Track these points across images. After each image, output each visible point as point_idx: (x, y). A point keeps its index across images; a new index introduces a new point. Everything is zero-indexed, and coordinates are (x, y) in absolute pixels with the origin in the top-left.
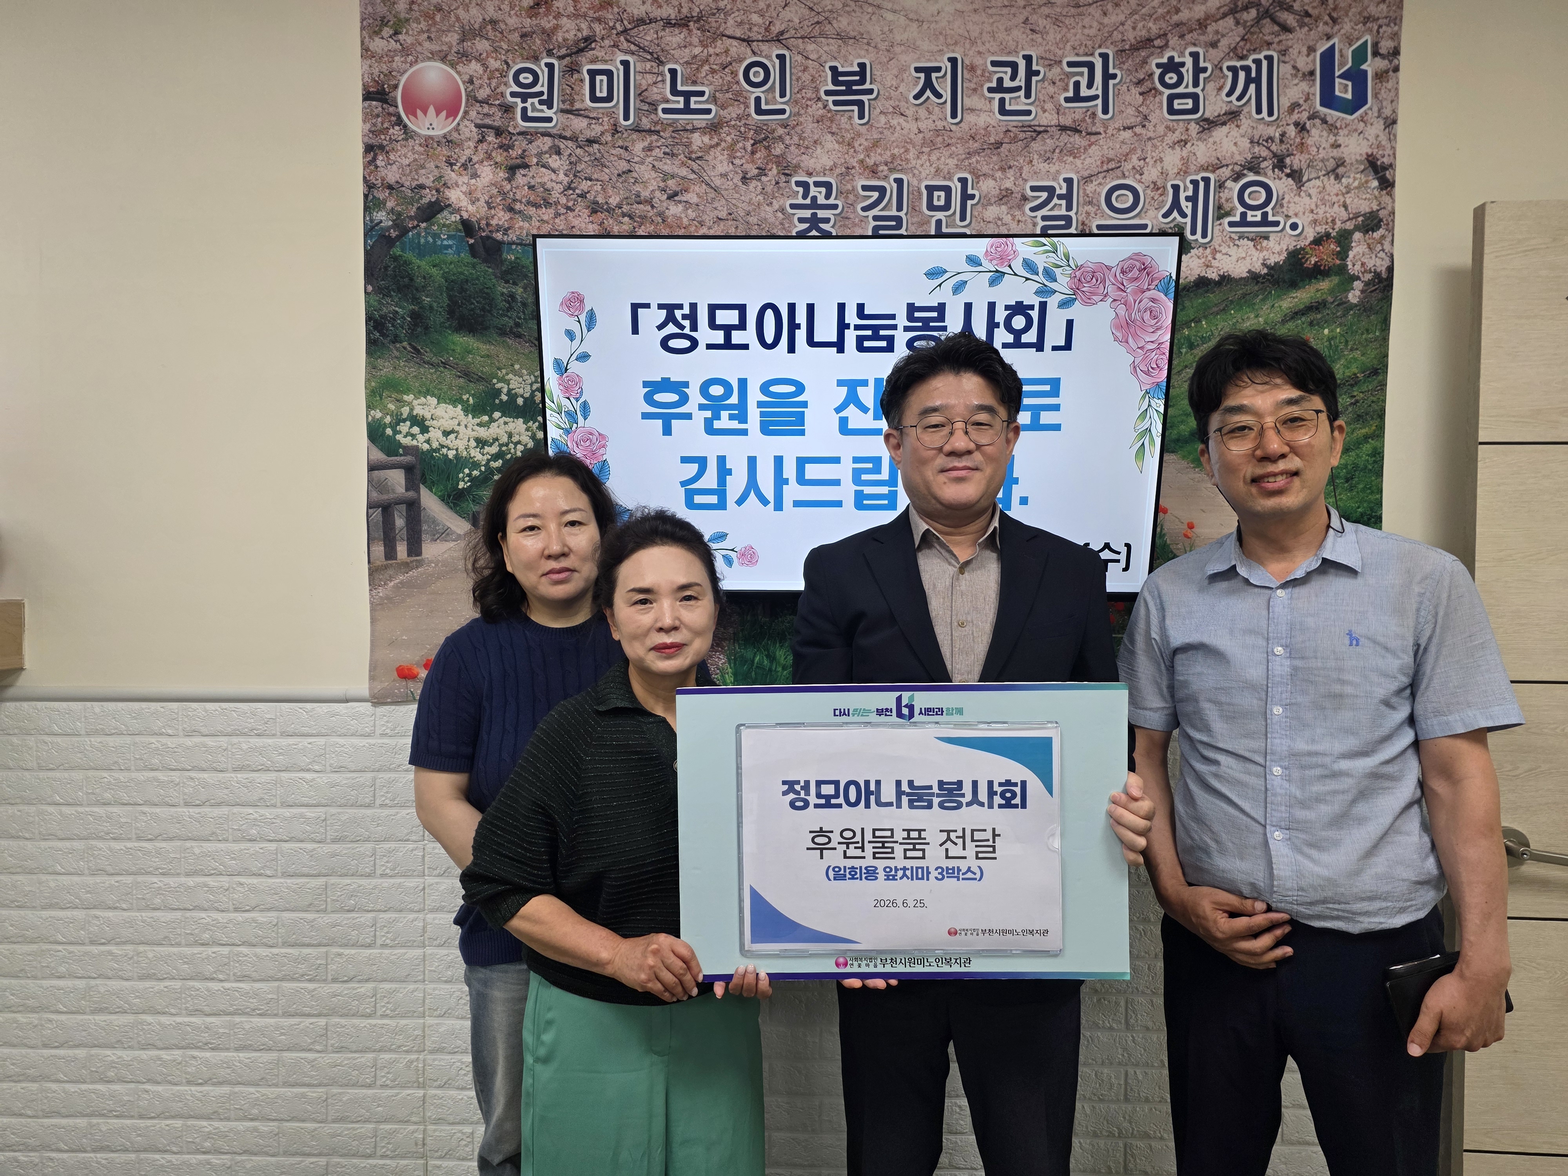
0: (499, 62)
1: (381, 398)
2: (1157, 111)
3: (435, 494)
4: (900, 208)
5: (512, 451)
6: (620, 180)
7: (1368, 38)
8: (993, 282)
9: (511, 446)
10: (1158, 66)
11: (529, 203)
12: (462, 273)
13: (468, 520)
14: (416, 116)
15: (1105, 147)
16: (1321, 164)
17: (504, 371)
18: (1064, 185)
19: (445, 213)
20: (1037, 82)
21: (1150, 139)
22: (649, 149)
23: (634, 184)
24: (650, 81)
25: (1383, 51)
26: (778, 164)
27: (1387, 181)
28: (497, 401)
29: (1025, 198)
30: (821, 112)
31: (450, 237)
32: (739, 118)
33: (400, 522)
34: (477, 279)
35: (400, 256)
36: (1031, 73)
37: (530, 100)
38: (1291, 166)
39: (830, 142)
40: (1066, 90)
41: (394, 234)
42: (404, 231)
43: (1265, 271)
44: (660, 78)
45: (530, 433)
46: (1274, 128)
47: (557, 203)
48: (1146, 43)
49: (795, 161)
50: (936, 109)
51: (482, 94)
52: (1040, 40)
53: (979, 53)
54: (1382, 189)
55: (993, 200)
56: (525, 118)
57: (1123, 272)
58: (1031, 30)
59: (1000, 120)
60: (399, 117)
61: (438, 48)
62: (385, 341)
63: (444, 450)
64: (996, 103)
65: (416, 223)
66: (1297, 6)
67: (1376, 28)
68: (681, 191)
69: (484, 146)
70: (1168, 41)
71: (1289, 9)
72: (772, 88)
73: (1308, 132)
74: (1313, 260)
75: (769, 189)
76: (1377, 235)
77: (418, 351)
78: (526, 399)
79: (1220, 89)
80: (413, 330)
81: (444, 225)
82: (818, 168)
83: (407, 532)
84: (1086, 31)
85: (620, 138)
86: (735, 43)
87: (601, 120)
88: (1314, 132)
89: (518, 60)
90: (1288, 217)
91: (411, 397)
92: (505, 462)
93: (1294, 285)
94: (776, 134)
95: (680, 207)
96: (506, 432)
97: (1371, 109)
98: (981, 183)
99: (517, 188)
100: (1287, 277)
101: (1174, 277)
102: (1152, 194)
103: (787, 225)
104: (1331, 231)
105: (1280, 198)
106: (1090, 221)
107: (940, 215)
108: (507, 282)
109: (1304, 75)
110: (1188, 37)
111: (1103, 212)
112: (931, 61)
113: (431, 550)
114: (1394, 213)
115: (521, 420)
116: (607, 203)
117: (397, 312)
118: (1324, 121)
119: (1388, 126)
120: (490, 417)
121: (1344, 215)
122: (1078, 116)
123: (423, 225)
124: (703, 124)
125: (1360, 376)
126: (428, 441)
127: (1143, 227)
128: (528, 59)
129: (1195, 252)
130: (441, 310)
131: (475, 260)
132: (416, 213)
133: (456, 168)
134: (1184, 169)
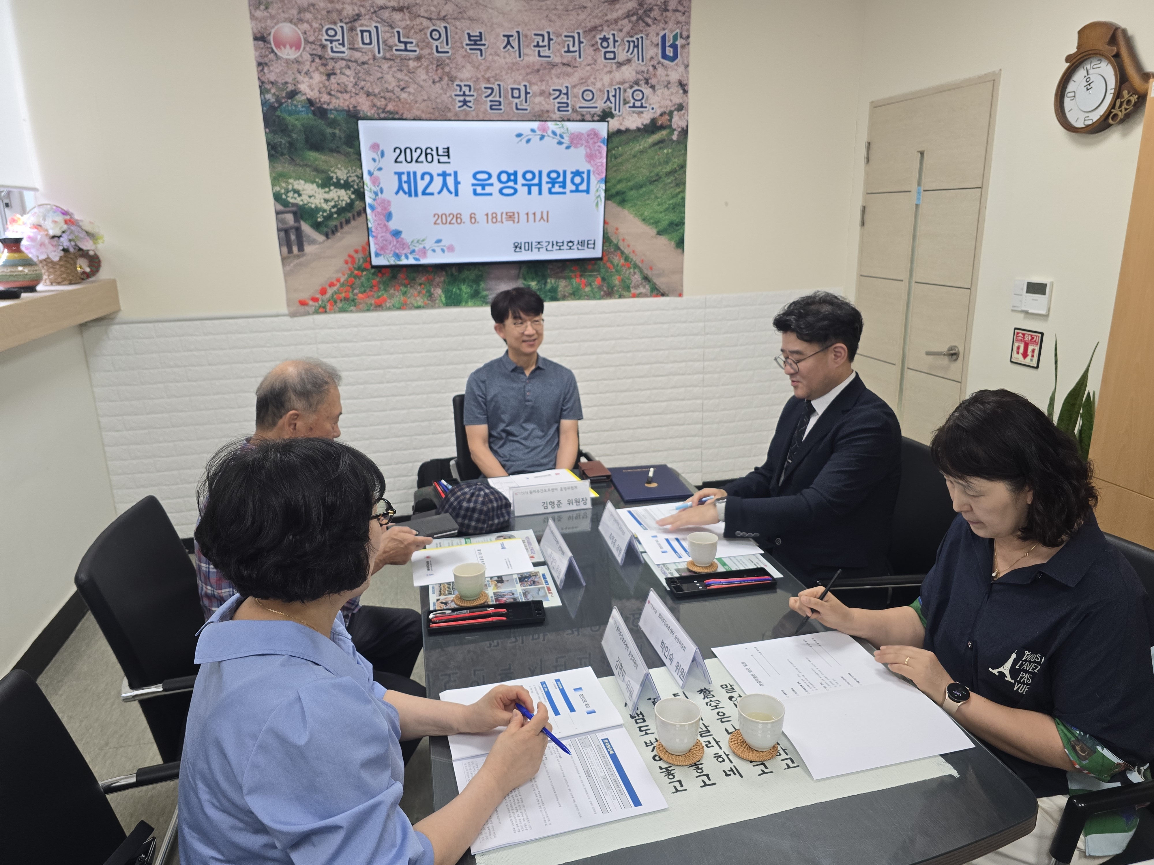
0: (317, 24)
1: (278, 181)
2: (600, 58)
3: (308, 224)
4: (500, 97)
5: (341, 204)
6: (379, 82)
7: (678, 31)
9: (340, 202)
10: (600, 39)
11: (338, 91)
12: (309, 124)
13: (324, 235)
14: (280, 49)
15: (580, 73)
16: (662, 83)
17: (334, 168)
18: (565, 89)
19: (299, 95)
20: (553, 43)
21: (598, 70)
22: (390, 67)
23: (385, 83)
24: (388, 36)
25: (684, 36)
26: (448, 76)
27: (686, 90)
28: (332, 182)
29: (550, 94)
30: (465, 53)
31: (303, 107)
32: (429, 54)
33: (293, 237)
34: (317, 126)
35: (280, 115)
36: (550, 39)
37: (334, 43)
38: (651, 84)
39: (469, 67)
40: (564, 48)
41: (276, 105)
42: (281, 104)
43: (643, 127)
44: (393, 35)
45: (348, 196)
46: (644, 67)
48: (594, 28)
49: (455, 75)
50: (513, 54)
51: (311, 39)
52: (553, 25)
53: (529, 29)
54: (684, 94)
55: (537, 95)
56: (332, 51)
57: (588, 136)
58: (549, 20)
59: (539, 60)
61: (288, 16)
62: (277, 155)
63: (310, 205)
64: (537, 53)
65: (286, 100)
66: (652, 15)
67: (681, 26)
68: (406, 87)
69: (314, 64)
70: (603, 29)
71: (649, 16)
72: (443, 41)
73: (657, 69)
74: (660, 122)
75: (445, 87)
76: (682, 112)
77: (293, 159)
78: (345, 181)
79: (624, 49)
80: (290, 150)
81: (299, 101)
82: (465, 78)
83: (297, 241)
84: (571, 22)
85: (377, 62)
86: (425, 20)
87: (367, 53)
88: (659, 69)
89: (326, 24)
90: (650, 105)
91: (292, 180)
92: (338, 209)
93: (653, 132)
94: (446, 62)
95: (407, 95)
96: (337, 196)
97: (680, 59)
98: (532, 87)
99: (332, 84)
100: (651, 129)
101: (606, 135)
102: (599, 94)
103: (453, 104)
104: (666, 111)
105: (647, 97)
106: (576, 105)
107: (517, 100)
108: (331, 128)
109: (655, 45)
110: (611, 27)
111: (581, 101)
113: (308, 249)
114: (688, 104)
115: (343, 190)
117: (281, 141)
118: (663, 65)
119: (686, 67)
120: (329, 189)
121: (670, 104)
122: (569, 59)
123: (290, 101)
124: (413, 57)
125: (677, 169)
126: (302, 200)
127: (596, 107)
128: (331, 23)
129: (616, 118)
130: (302, 140)
131: (315, 117)
132: (286, 95)
133: (302, 74)
134: (611, 83)
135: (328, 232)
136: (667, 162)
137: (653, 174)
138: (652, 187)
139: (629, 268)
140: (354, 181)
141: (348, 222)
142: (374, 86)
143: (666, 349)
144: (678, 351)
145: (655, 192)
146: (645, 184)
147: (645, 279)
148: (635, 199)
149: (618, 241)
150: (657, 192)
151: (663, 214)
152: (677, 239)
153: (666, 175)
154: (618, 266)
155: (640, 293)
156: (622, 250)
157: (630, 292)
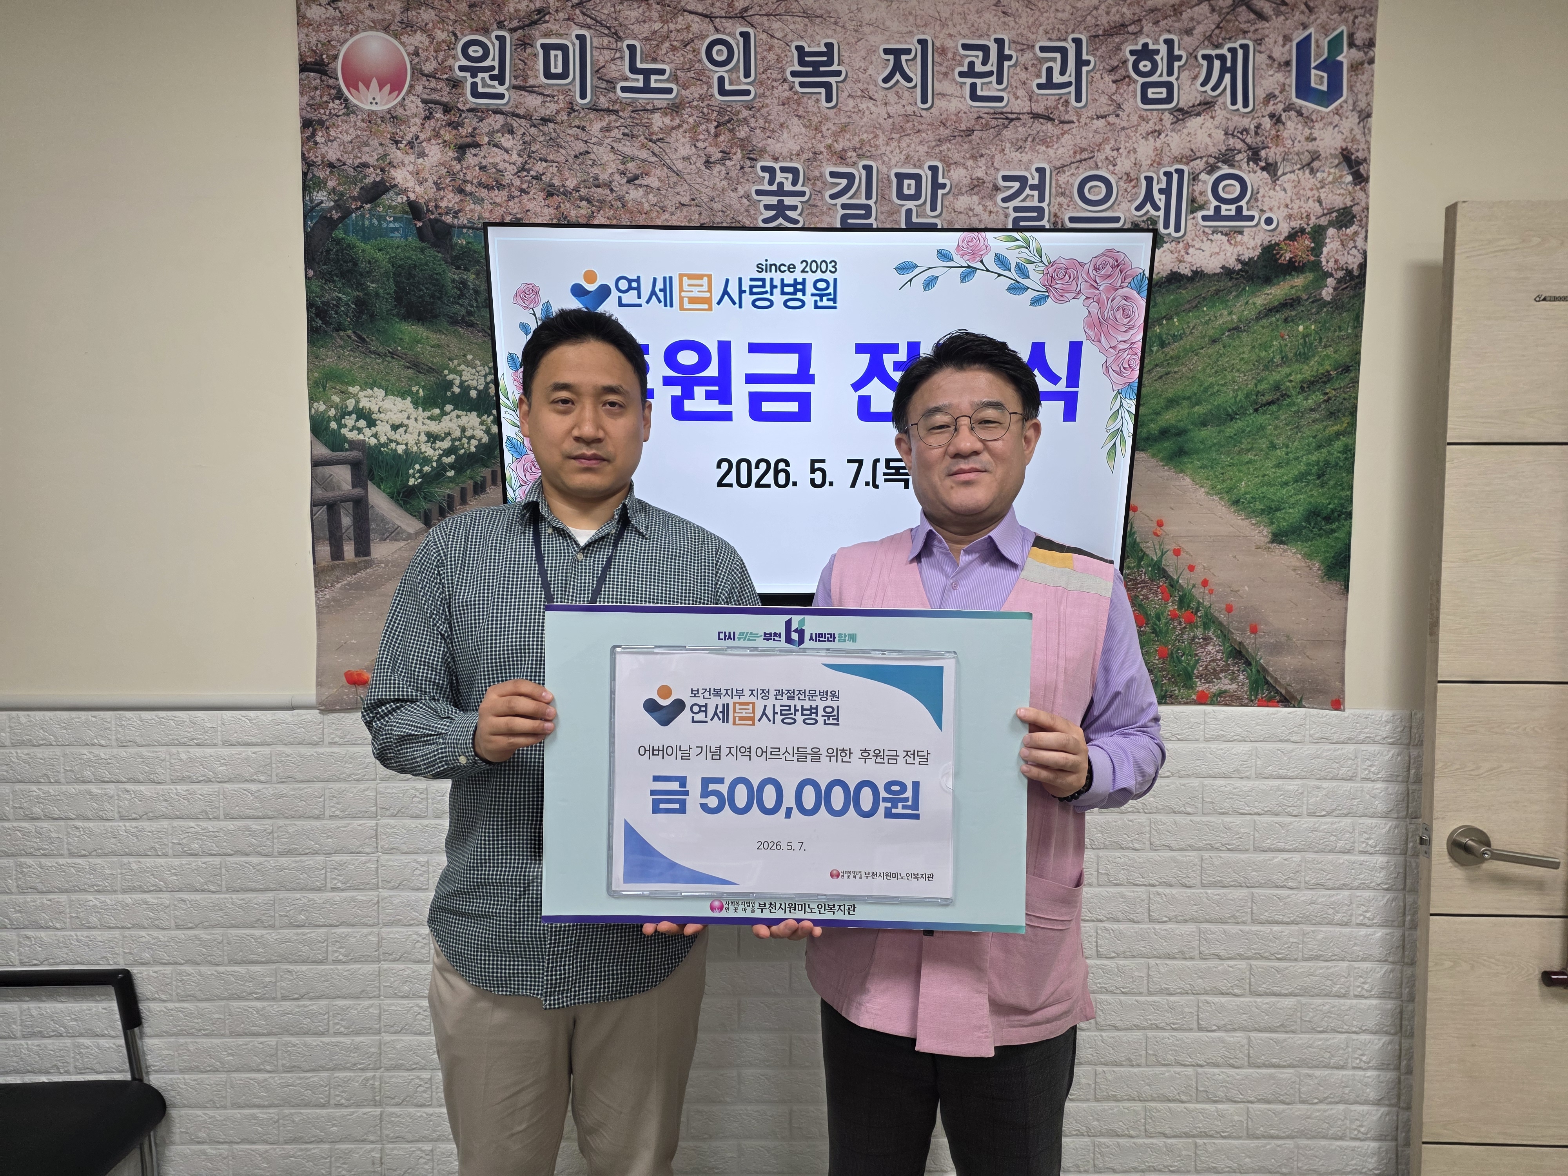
0: (445, 34)
1: (324, 390)
2: (1131, 100)
3: (384, 491)
4: (869, 196)
5: (466, 446)
6: (578, 162)
7: (1343, 28)
8: (964, 278)
9: (465, 440)
10: (1132, 53)
11: (480, 184)
12: (409, 258)
13: (419, 519)
14: (357, 89)
15: (1078, 137)
16: (1296, 158)
17: (456, 362)
18: (1037, 175)
19: (391, 193)
20: (1009, 67)
21: (1123, 129)
22: (607, 129)
23: (592, 166)
24: (608, 58)
25: (1357, 42)
26: (743, 147)
27: (1361, 176)
28: (449, 394)
29: (996, 188)
30: (788, 94)
31: (396, 220)
32: (701, 98)
33: (346, 521)
34: (426, 264)
35: (343, 239)
36: (1002, 58)
37: (480, 75)
38: (1266, 159)
39: (796, 125)
40: (1039, 76)
41: (336, 215)
42: (346, 213)
43: (1240, 267)
44: (618, 55)
45: (484, 428)
46: (1249, 119)
47: (510, 185)
48: (1119, 28)
49: (760, 145)
50: (906, 94)
51: (428, 67)
52: (1012, 24)
53: (950, 35)
54: (1356, 185)
55: (964, 190)
56: (475, 94)
57: (1096, 269)
58: (1004, 13)
59: (971, 106)
60: (340, 90)
61: (380, 17)
62: (329, 330)
63: (393, 445)
64: (967, 89)
65: (359, 204)
67: (1351, 18)
68: (642, 174)
69: (432, 123)
70: (1142, 28)
72: (736, 68)
73: (1284, 124)
74: (1288, 256)
75: (733, 174)
76: (1350, 231)
77: (363, 340)
78: (479, 392)
79: (1195, 78)
80: (358, 318)
81: (390, 207)
82: (785, 152)
83: (354, 531)
84: (1060, 15)
85: (576, 117)
86: (697, 19)
87: (556, 98)
88: (1289, 124)
89: (467, 32)
90: (1262, 212)
91: (357, 388)
92: (459, 458)
93: (1268, 281)
94: (741, 116)
95: (641, 192)
96: (459, 426)
97: (1345, 101)
98: (952, 171)
99: (468, 168)
100: (1262, 272)
101: (1147, 275)
102: (1125, 186)
103: (752, 212)
104: (1306, 226)
105: (1255, 192)
106: (1063, 215)
107: (910, 204)
108: (458, 268)
109: (1280, 65)
110: (1162, 23)
111: (1076, 204)
112: (901, 43)
113: (380, 550)
114: (1368, 209)
115: (474, 414)
116: (563, 185)
117: (340, 299)
118: (1300, 114)
119: (1363, 120)
120: (442, 409)
121: (1318, 210)
122: (1051, 103)
123: (368, 206)
124: (664, 104)
125: (1333, 373)
126: (375, 436)
127: (1117, 220)
128: (477, 31)
129: (1168, 246)
130: (386, 296)
131: (423, 244)
132: (360, 193)
133: (402, 146)
134: (1157, 160)
135: (430, 510)
136: (1303, 357)
137: (1261, 387)
138: (1261, 419)
139: (1191, 624)
142: (567, 174)
143: (1294, 851)
144: (1330, 857)
145: (1269, 432)
146: (1242, 410)
147: (1234, 658)
148: (1213, 448)
149: (1163, 554)
150: (1276, 433)
151: (1290, 488)
152: (1328, 555)
153: (1302, 388)
154: (1159, 620)
155: (1221, 693)
156: (1172, 579)
157: (1192, 688)
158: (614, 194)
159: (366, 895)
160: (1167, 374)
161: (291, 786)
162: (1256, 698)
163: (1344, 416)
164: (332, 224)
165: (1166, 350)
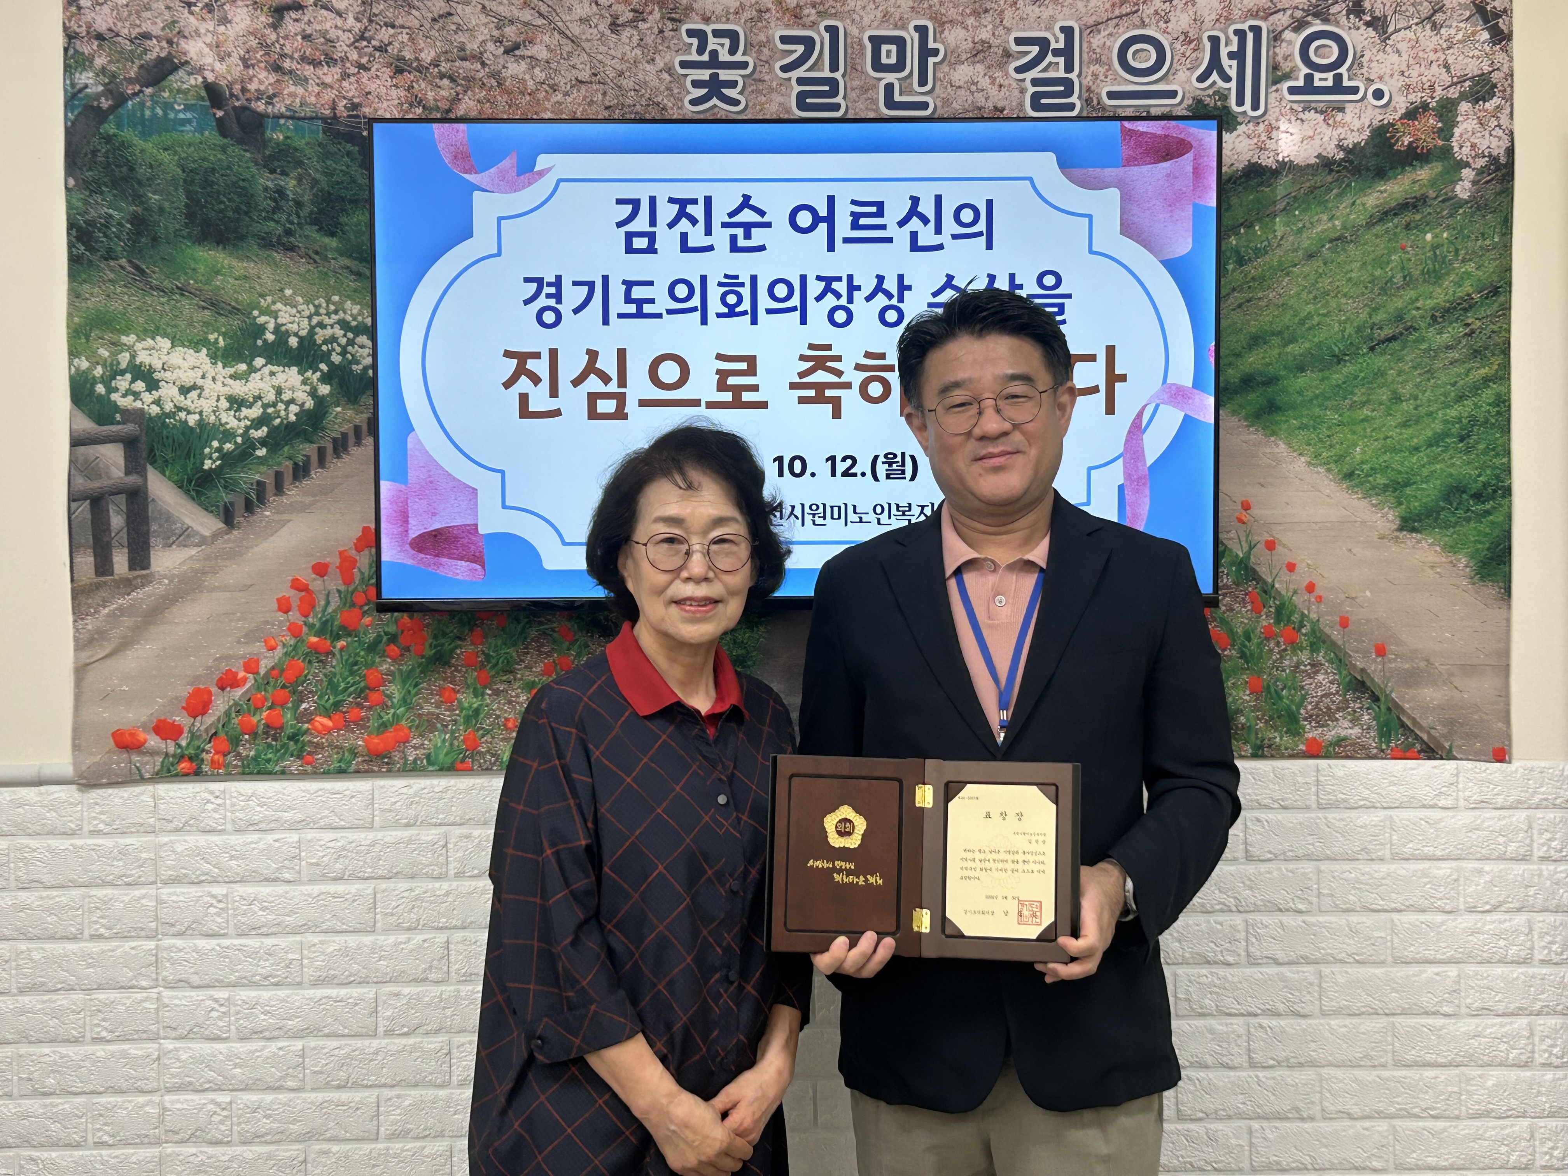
1: (88, 340)
3: (169, 479)
4: (834, 67)
5: (283, 413)
6: (436, 27)
9: (281, 406)
11: (303, 59)
12: (204, 159)
13: (217, 516)
16: (1411, 9)
17: (269, 299)
18: (1062, 37)
19: (181, 73)
23: (456, 32)
26: (661, 4)
27: (1502, 31)
28: (259, 342)
29: (1007, 54)
31: (187, 108)
33: (117, 521)
34: (229, 167)
35: (115, 135)
38: (1372, 11)
41: (105, 104)
42: (120, 100)
43: (1341, 155)
45: (308, 388)
47: (345, 59)
49: (684, 1)
54: (1494, 44)
62: (95, 258)
63: (182, 415)
65: (137, 87)
68: (524, 42)
74: (1407, 140)
75: (649, 40)
76: (1490, 105)
77: (140, 271)
78: (301, 339)
80: (134, 242)
81: (179, 91)
82: (719, 10)
83: (128, 534)
90: (1370, 81)
91: (132, 338)
92: (273, 431)
93: (1381, 174)
95: (523, 65)
96: (273, 387)
98: (946, 32)
99: (286, 37)
100: (1372, 163)
102: (1182, 49)
103: (676, 91)
104: (1429, 100)
105: (1358, 55)
106: (1098, 86)
107: (891, 77)
108: (272, 171)
111: (1116, 73)
113: (163, 560)
114: (1512, 75)
115: (295, 369)
116: (417, 59)
117: (111, 216)
120: (250, 365)
121: (1446, 79)
123: (149, 91)
125: (1476, 297)
126: (158, 402)
127: (1173, 94)
129: (1241, 129)
130: (175, 212)
131: (225, 141)
132: (138, 74)
133: (197, 9)
134: (1225, 14)
135: (232, 504)
136: (1434, 276)
137: (1378, 318)
138: (1379, 361)
139: (1294, 645)
140: (333, 339)
141: (301, 471)
142: (421, 43)
143: (1449, 962)
144: (1499, 970)
145: (1390, 378)
146: (1353, 349)
147: (1355, 690)
148: (1315, 402)
149: (1251, 548)
150: (1400, 379)
151: (1421, 454)
152: (1480, 546)
153: (1433, 317)
154: (1249, 639)
155: (1340, 741)
156: (1265, 582)
157: (1299, 734)
158: (487, 70)
159: (142, 1049)
160: (1248, 301)
161: (37, 894)
162: (1388, 746)
163: (1493, 355)
164: (101, 115)
165: (1245, 268)
